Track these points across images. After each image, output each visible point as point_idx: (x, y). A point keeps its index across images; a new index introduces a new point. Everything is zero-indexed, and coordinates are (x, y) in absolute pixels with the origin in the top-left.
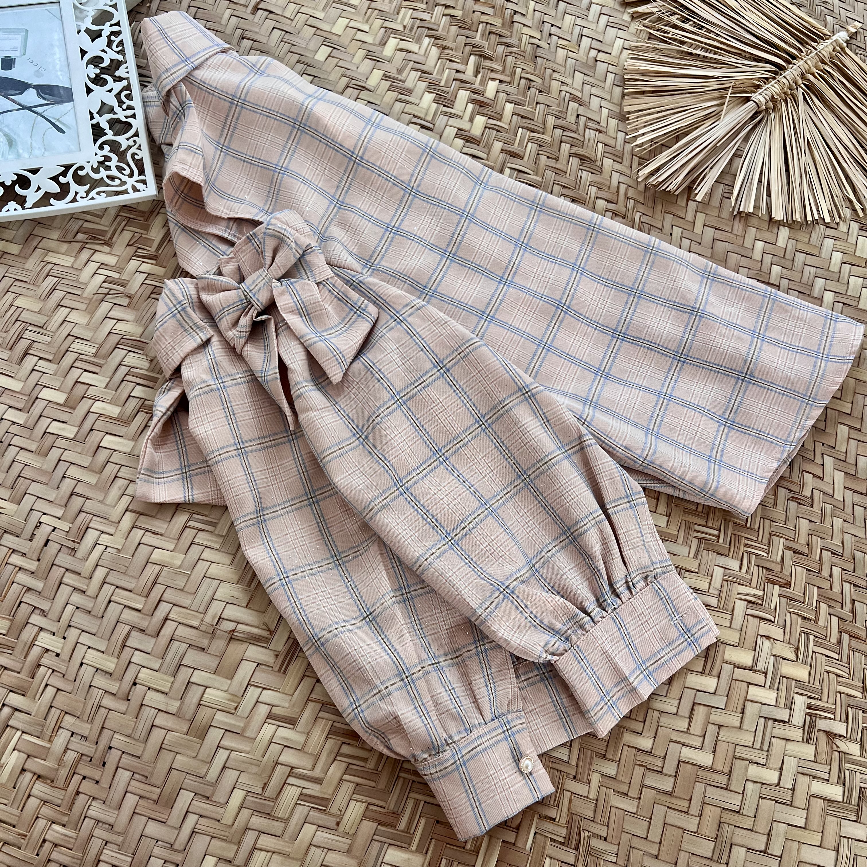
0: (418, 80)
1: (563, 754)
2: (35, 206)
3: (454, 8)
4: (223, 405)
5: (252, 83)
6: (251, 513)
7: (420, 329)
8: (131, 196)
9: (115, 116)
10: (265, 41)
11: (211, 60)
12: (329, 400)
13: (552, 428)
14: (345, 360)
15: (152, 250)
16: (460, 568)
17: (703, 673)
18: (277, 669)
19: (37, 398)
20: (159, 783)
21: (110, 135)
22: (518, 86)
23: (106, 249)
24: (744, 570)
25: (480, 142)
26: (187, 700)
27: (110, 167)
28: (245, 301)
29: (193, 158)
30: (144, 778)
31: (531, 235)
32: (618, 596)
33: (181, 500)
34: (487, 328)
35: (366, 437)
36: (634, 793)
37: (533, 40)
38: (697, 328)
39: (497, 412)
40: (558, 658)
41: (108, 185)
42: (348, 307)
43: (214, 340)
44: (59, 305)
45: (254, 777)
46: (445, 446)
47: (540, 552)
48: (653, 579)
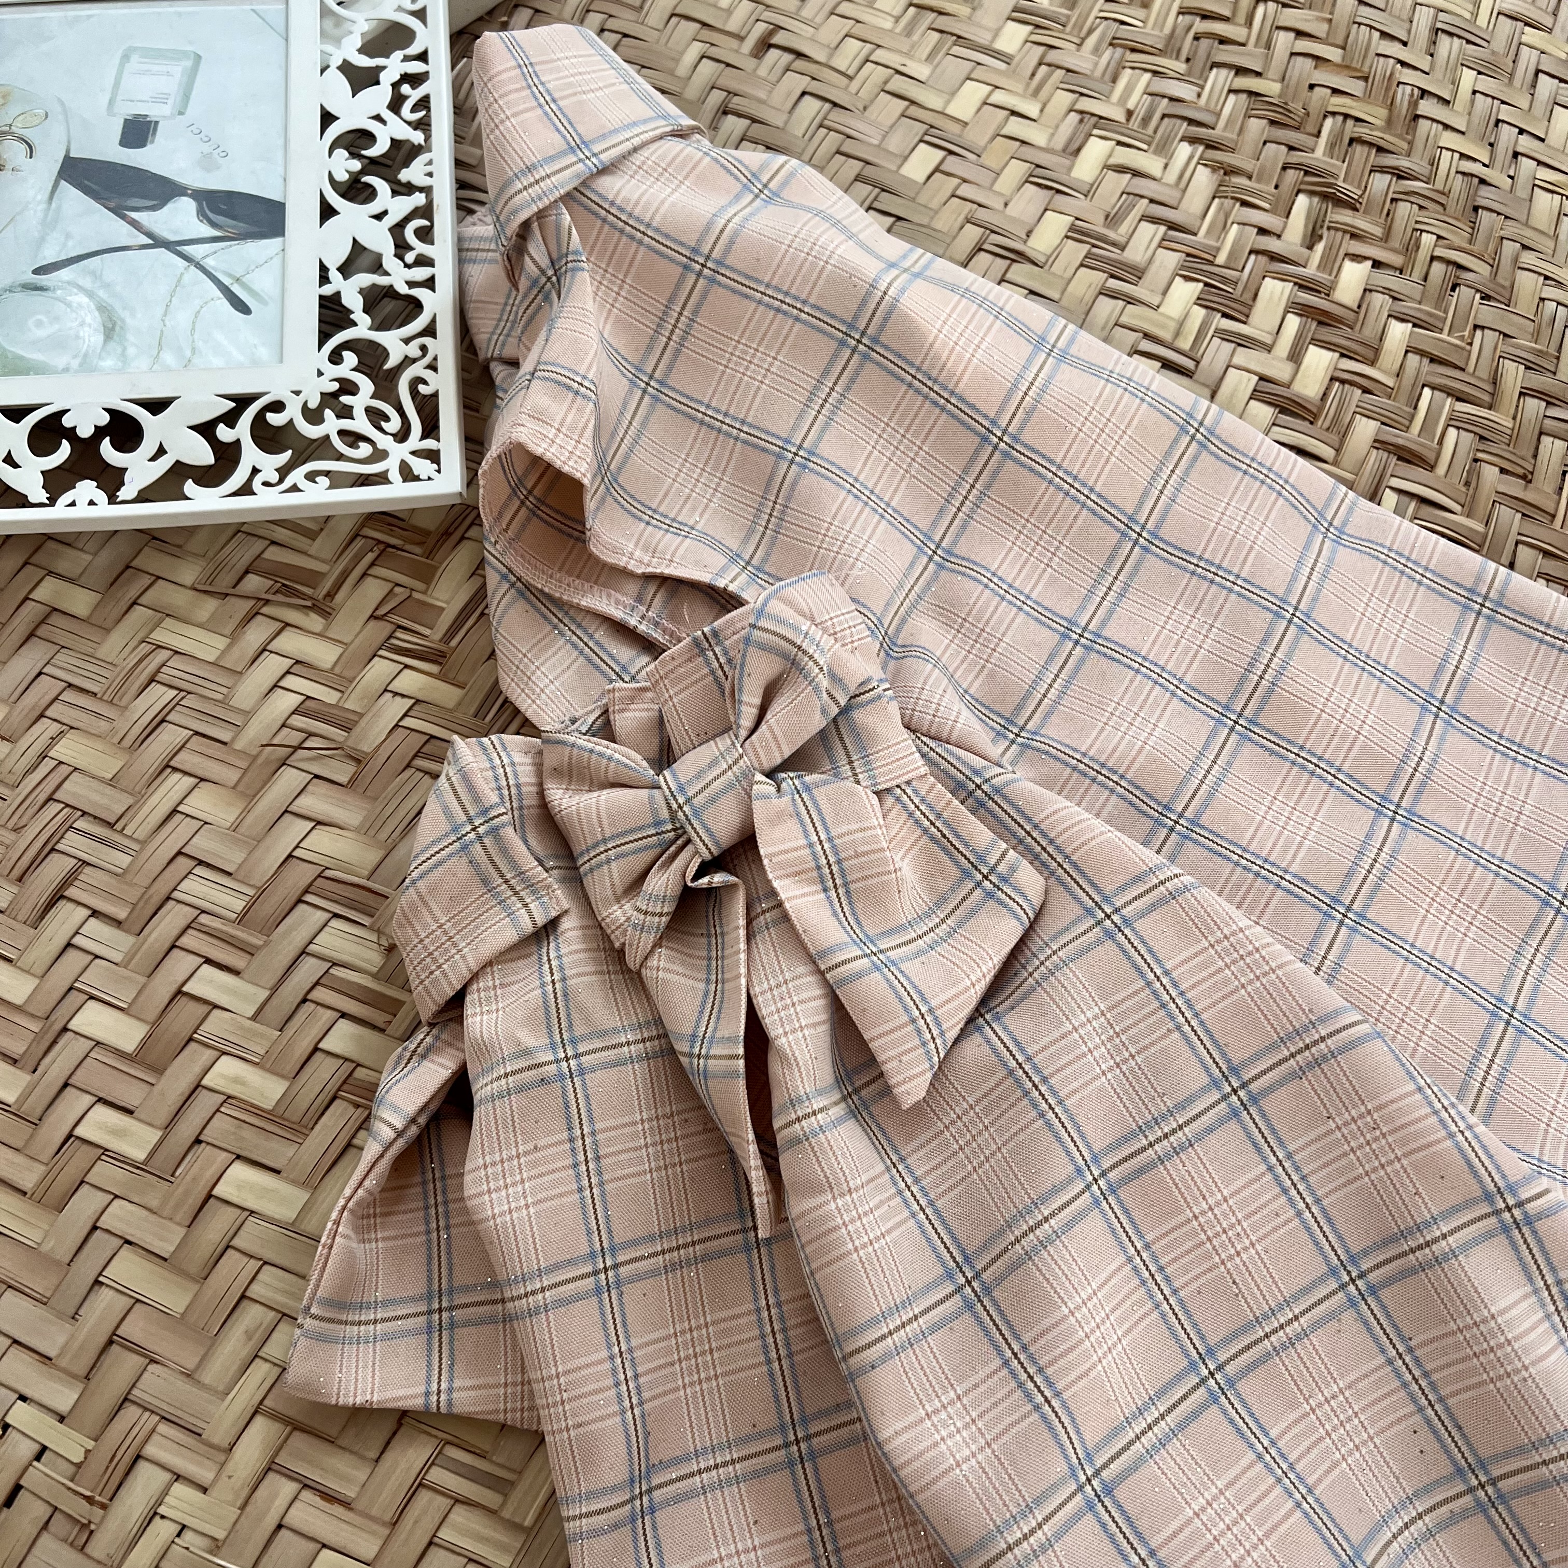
0: (1160, 246)
2: (144, 497)
3: (1258, 74)
4: (571, 1129)
5: (746, 219)
6: (614, 1490)
7: (1176, 961)
8: (397, 492)
9: (382, 281)
10: (780, 123)
11: (645, 152)
12: (884, 1155)
14: (941, 1032)
15: (435, 635)
19: (65, 1029)
21: (362, 329)
22: (1425, 279)
23: (315, 622)
25: (1316, 416)
27: (351, 408)
28: (669, 827)
29: (570, 408)
31: (1465, 681)
33: (417, 1401)
34: (1346, 948)
35: (988, 1291)
37: (1468, 166)
39: (1405, 1254)
41: (340, 457)
42: (957, 864)
43: (567, 924)
44: (167, 767)
46: (1226, 1342)
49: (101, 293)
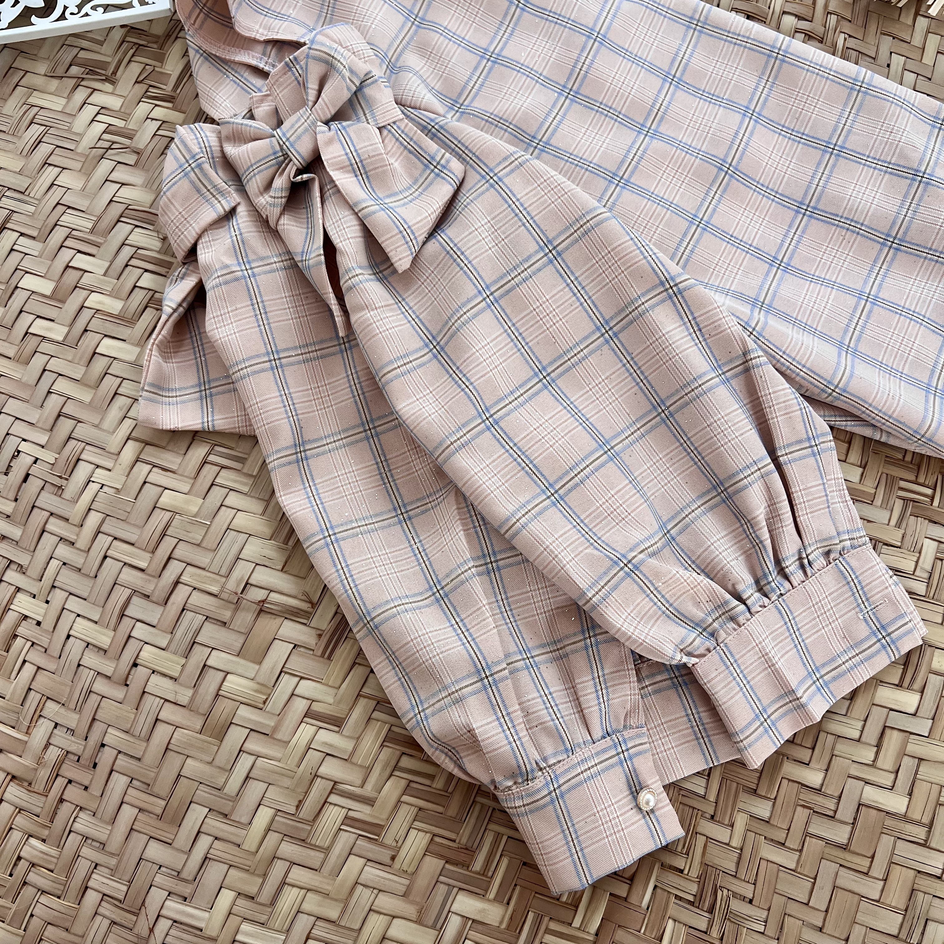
1: (699, 786)
2: (12, 25)
4: (251, 300)
6: (287, 448)
7: (522, 194)
8: (138, 12)
12: (394, 297)
13: (705, 340)
14: (416, 238)
15: (168, 88)
16: (565, 533)
17: (899, 686)
18: (319, 653)
19: (16, 287)
20: (164, 793)
26: (202, 690)
28: (281, 154)
30: (146, 786)
31: (687, 65)
32: (786, 577)
33: (199, 427)
34: (619, 196)
35: (442, 349)
38: (920, 200)
39: (628, 315)
40: (697, 660)
42: (422, 163)
43: (239, 209)
44: (45, 164)
45: (286, 792)
46: (551, 363)
47: (678, 513)
48: (838, 555)
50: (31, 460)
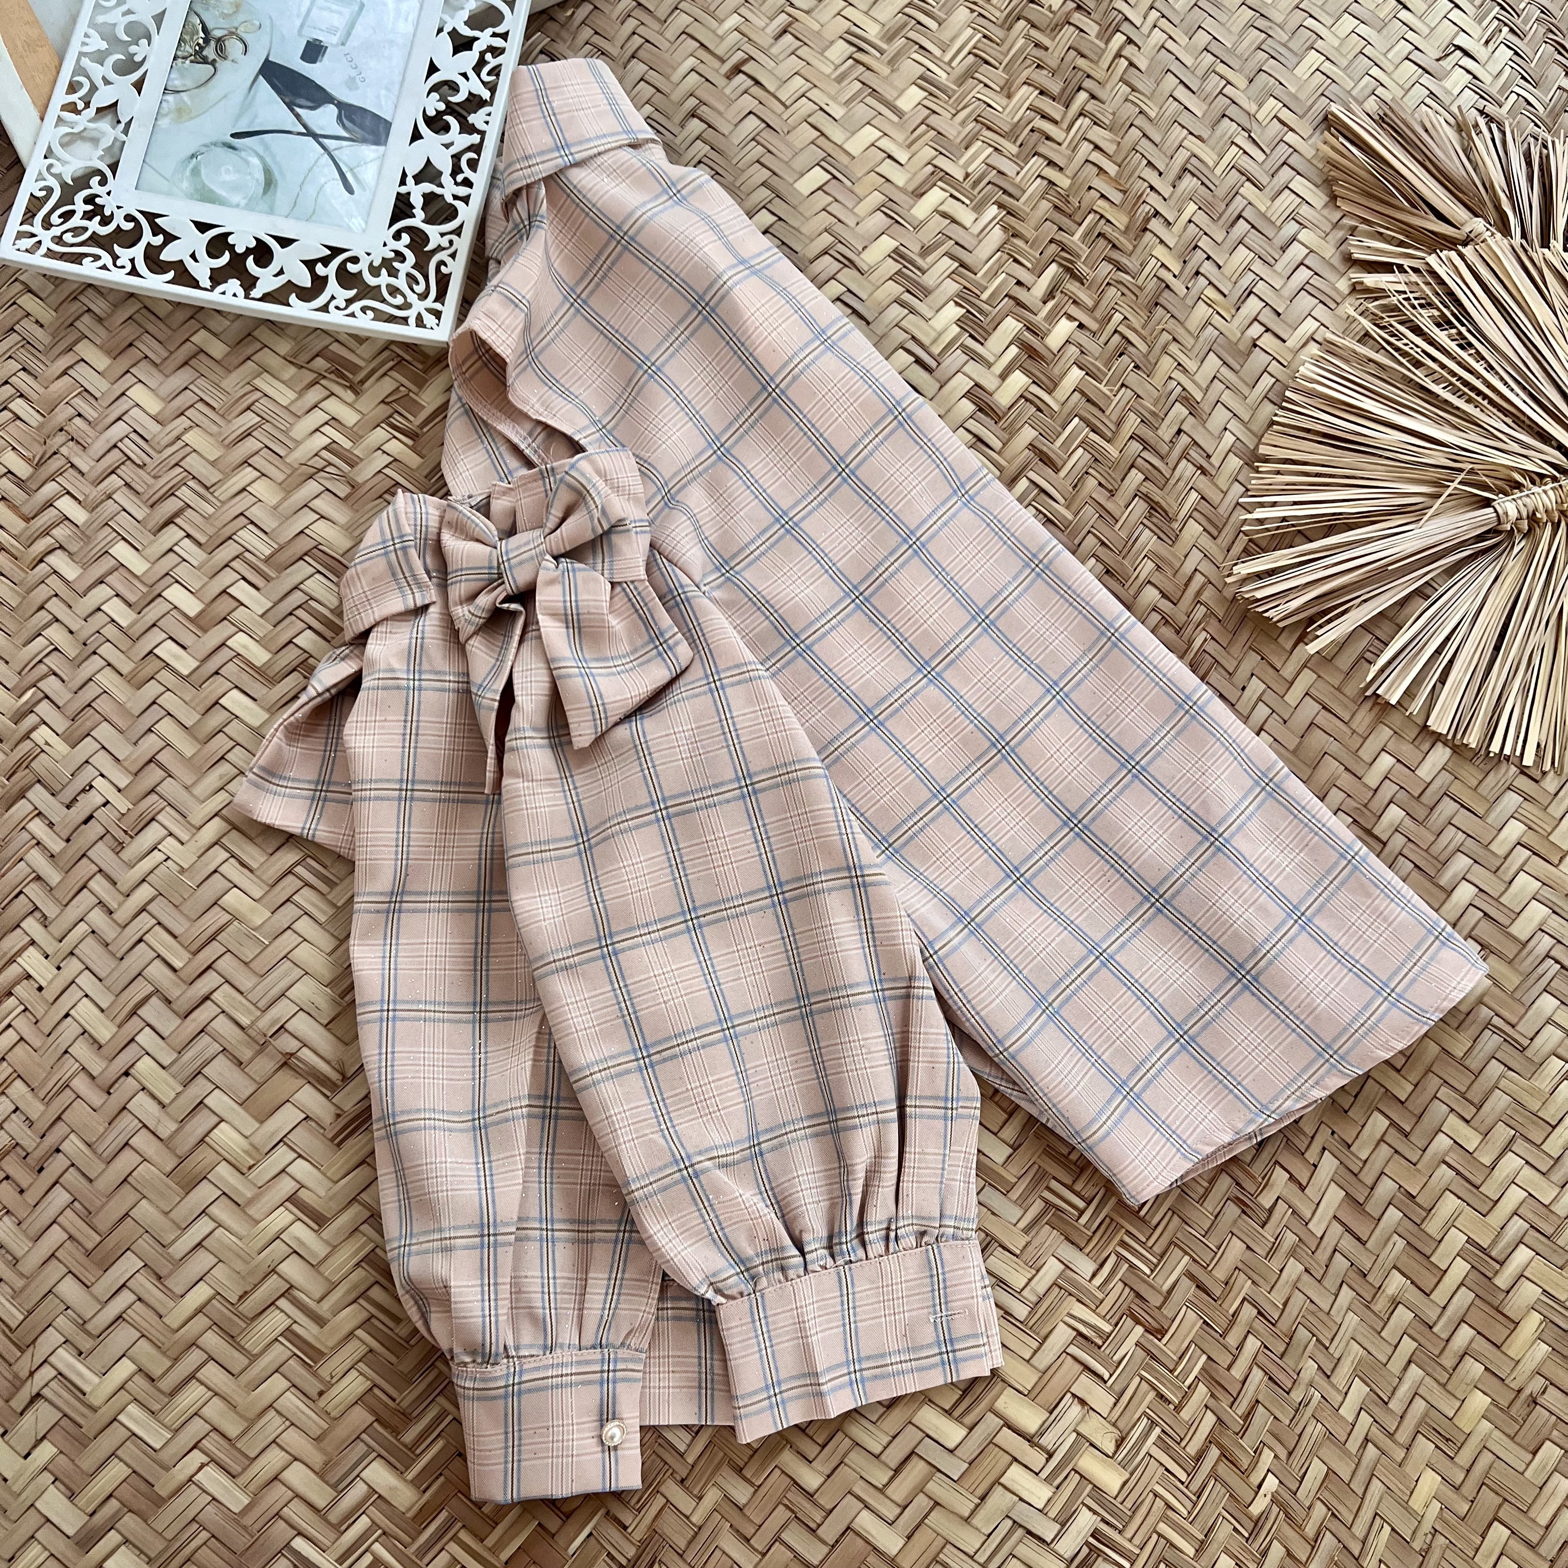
0: (949, 277)
1: (681, 1441)
2: (265, 298)
3: (1061, 169)
4: (405, 715)
5: (656, 214)
6: (381, 894)
7: (739, 713)
8: (410, 332)
9: (438, 191)
10: (726, 132)
11: (605, 157)
13: (875, 946)
14: (607, 718)
15: (416, 422)
16: (638, 1107)
17: (948, 1413)
18: (330, 1136)
19: (160, 595)
20: (104, 1227)
21: (418, 220)
22: (1105, 345)
23: (349, 396)
24: (1098, 1281)
25: (1000, 419)
26: (188, 1127)
27: (398, 271)
28: (496, 571)
29: (510, 314)
30: (86, 1214)
31: (1006, 609)
32: (864, 1244)
33: (297, 831)
34: (865, 737)
35: (591, 848)
36: (759, 1543)
37: (1163, 273)
38: (1204, 865)
39: (803, 887)
40: (723, 1300)
41: (383, 301)
42: (648, 633)
43: (432, 609)
44: (245, 462)
45: (235, 1276)
46: (705, 906)
47: (779, 1127)
48: (933, 1240)
49: (268, 159)
50: (101, 800)
